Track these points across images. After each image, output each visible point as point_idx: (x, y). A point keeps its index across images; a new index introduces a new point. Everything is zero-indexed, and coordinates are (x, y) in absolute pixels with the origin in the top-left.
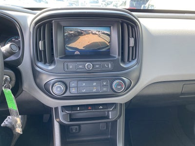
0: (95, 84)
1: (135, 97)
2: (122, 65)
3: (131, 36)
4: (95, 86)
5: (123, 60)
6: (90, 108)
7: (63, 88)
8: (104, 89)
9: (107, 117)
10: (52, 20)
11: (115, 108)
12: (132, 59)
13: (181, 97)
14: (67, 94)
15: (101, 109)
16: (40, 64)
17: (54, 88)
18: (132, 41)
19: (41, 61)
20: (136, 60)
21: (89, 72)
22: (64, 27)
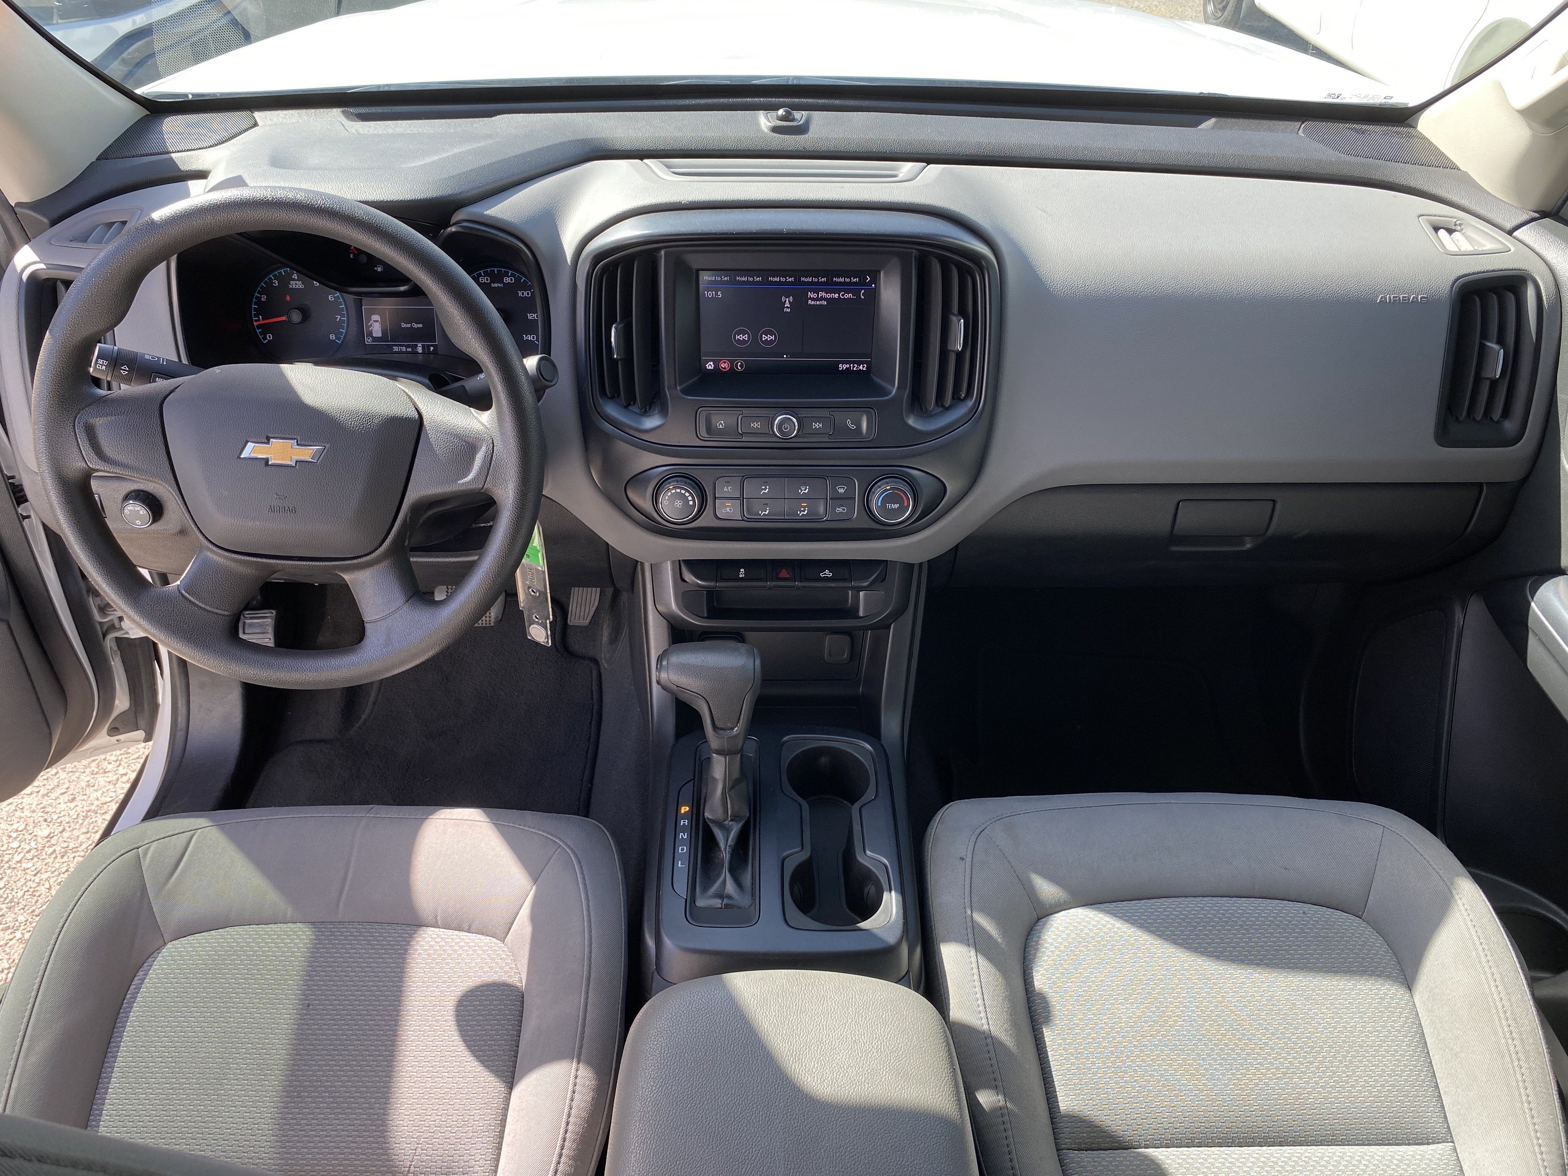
0: (804, 490)
1: (969, 541)
2: (911, 422)
3: (955, 309)
4: (805, 498)
5: (917, 401)
6: (784, 574)
7: (692, 500)
8: (839, 510)
9: (852, 613)
10: (660, 249)
11: (882, 579)
12: (957, 398)
13: (1174, 549)
14: (705, 521)
15: (827, 579)
16: (612, 410)
17: (665, 500)
18: (959, 326)
19: (612, 397)
20: (970, 403)
21: (786, 447)
22: (698, 270)
